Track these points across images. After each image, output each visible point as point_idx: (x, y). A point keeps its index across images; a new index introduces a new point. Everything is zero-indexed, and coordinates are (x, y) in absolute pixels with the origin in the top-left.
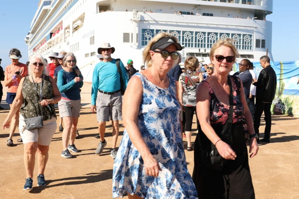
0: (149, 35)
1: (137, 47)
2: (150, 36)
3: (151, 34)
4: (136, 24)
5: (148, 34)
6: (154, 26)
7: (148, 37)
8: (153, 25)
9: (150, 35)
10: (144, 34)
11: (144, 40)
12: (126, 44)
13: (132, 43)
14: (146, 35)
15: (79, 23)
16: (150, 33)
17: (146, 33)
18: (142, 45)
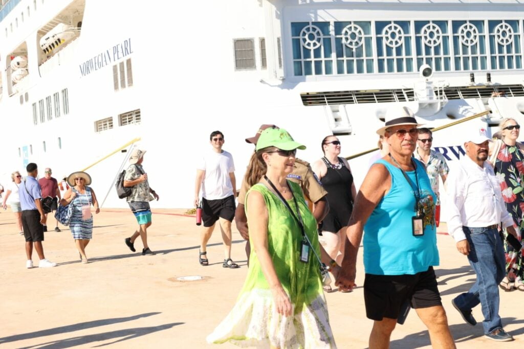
0: (314, 41)
1: (280, 82)
2: (318, 45)
3: (322, 36)
4: (274, 8)
5: (311, 37)
6: (327, 11)
7: (312, 48)
8: (324, 9)
9: (319, 40)
10: (299, 39)
11: (300, 57)
12: (245, 73)
13: (264, 71)
14: (305, 40)
15: (60, 30)
16: (318, 34)
17: (304, 34)
18: (296, 75)
